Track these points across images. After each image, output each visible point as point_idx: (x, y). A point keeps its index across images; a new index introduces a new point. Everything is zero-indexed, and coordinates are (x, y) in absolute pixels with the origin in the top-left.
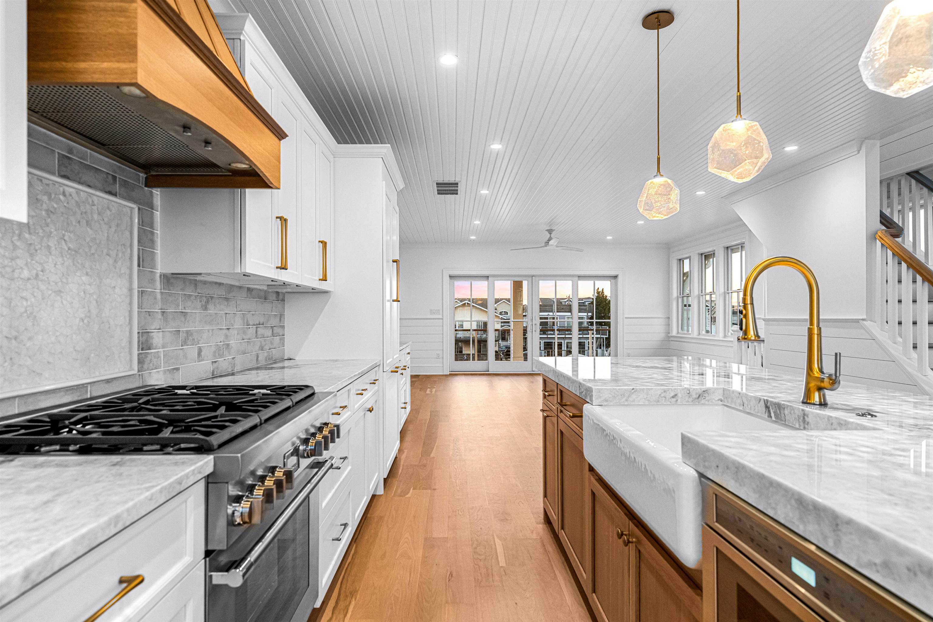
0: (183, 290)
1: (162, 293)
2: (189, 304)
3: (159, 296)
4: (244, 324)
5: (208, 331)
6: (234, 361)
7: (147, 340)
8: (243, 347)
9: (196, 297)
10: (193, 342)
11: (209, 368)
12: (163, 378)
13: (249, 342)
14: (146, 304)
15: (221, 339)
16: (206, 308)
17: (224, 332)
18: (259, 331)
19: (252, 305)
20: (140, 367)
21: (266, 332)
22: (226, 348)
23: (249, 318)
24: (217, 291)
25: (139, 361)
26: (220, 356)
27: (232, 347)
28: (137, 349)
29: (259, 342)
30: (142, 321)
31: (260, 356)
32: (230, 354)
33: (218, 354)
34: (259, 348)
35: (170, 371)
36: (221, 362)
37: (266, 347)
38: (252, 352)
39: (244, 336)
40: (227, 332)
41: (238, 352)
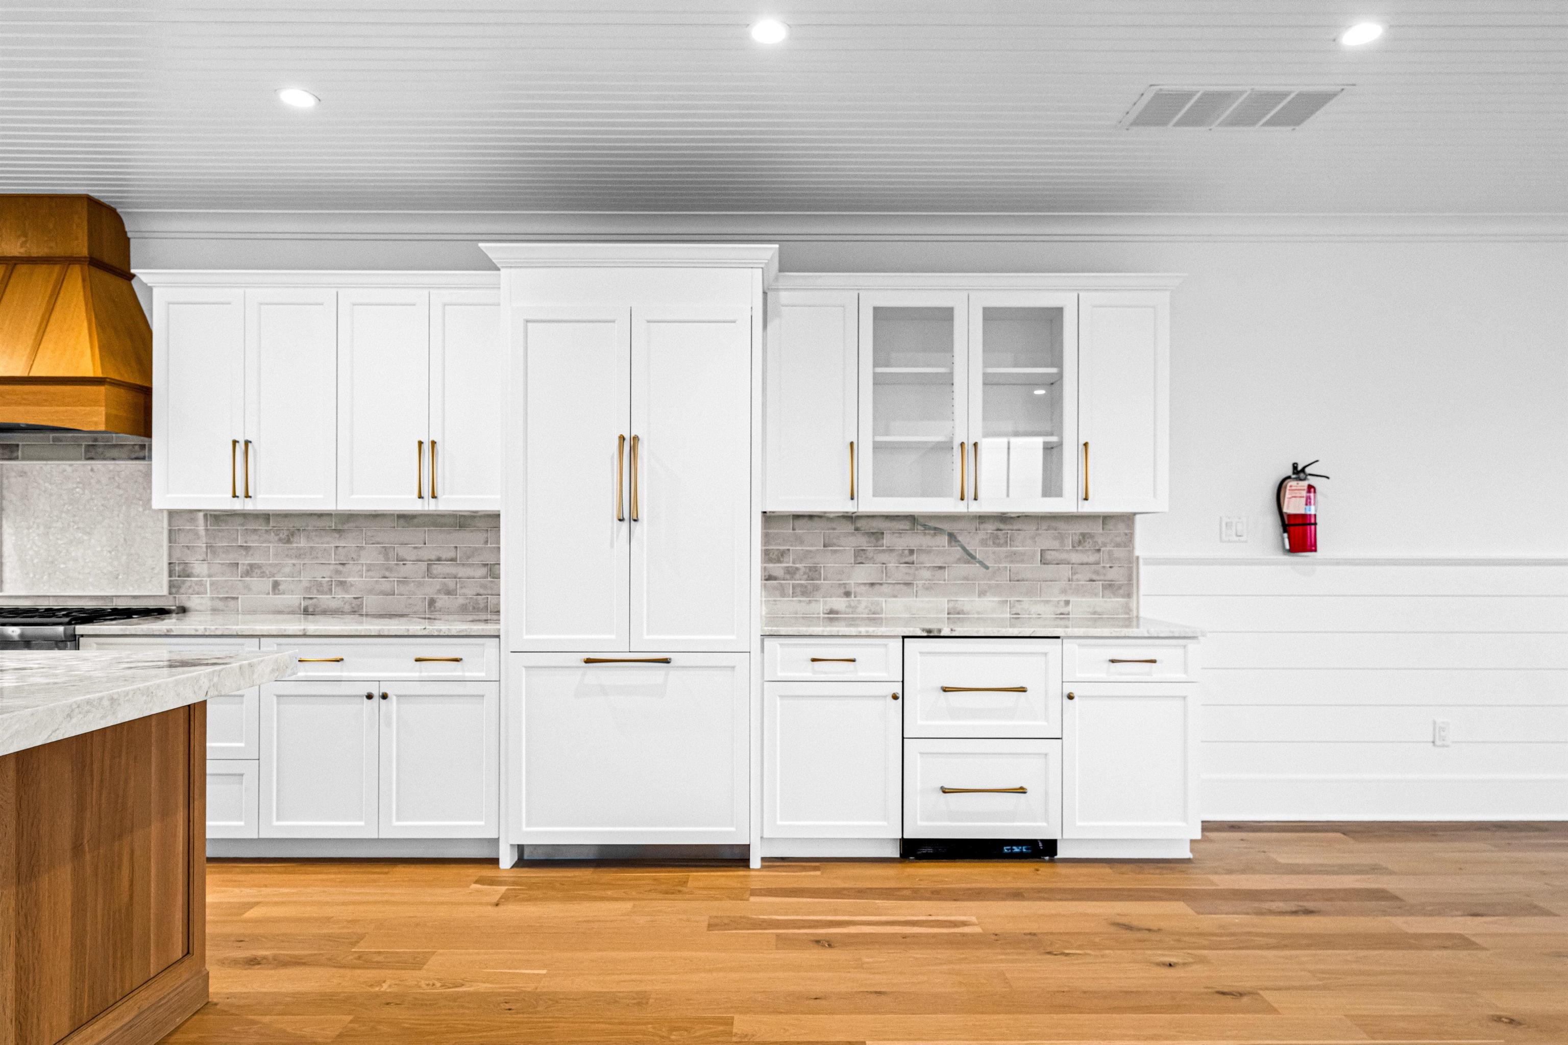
0: (242, 525)
1: (207, 530)
2: (256, 537)
3: (202, 533)
4: (387, 559)
5: (294, 565)
6: (358, 602)
7: (184, 570)
8: (386, 586)
9: (267, 531)
10: (263, 574)
11: (297, 603)
12: (209, 603)
13: (404, 581)
14: (183, 540)
15: (323, 574)
16: (288, 541)
17: (332, 567)
18: (437, 569)
19: (414, 535)
20: (174, 590)
21: (462, 572)
22: (336, 585)
23: (403, 552)
24: (314, 523)
25: (171, 585)
26: (322, 593)
27: (352, 585)
28: (170, 576)
29: (437, 583)
30: (177, 554)
31: (443, 601)
32: (347, 591)
33: (318, 591)
34: (439, 592)
35: (221, 599)
36: (325, 600)
37: (464, 591)
38: (414, 594)
39: (387, 574)
40: (340, 568)
41: (371, 592)
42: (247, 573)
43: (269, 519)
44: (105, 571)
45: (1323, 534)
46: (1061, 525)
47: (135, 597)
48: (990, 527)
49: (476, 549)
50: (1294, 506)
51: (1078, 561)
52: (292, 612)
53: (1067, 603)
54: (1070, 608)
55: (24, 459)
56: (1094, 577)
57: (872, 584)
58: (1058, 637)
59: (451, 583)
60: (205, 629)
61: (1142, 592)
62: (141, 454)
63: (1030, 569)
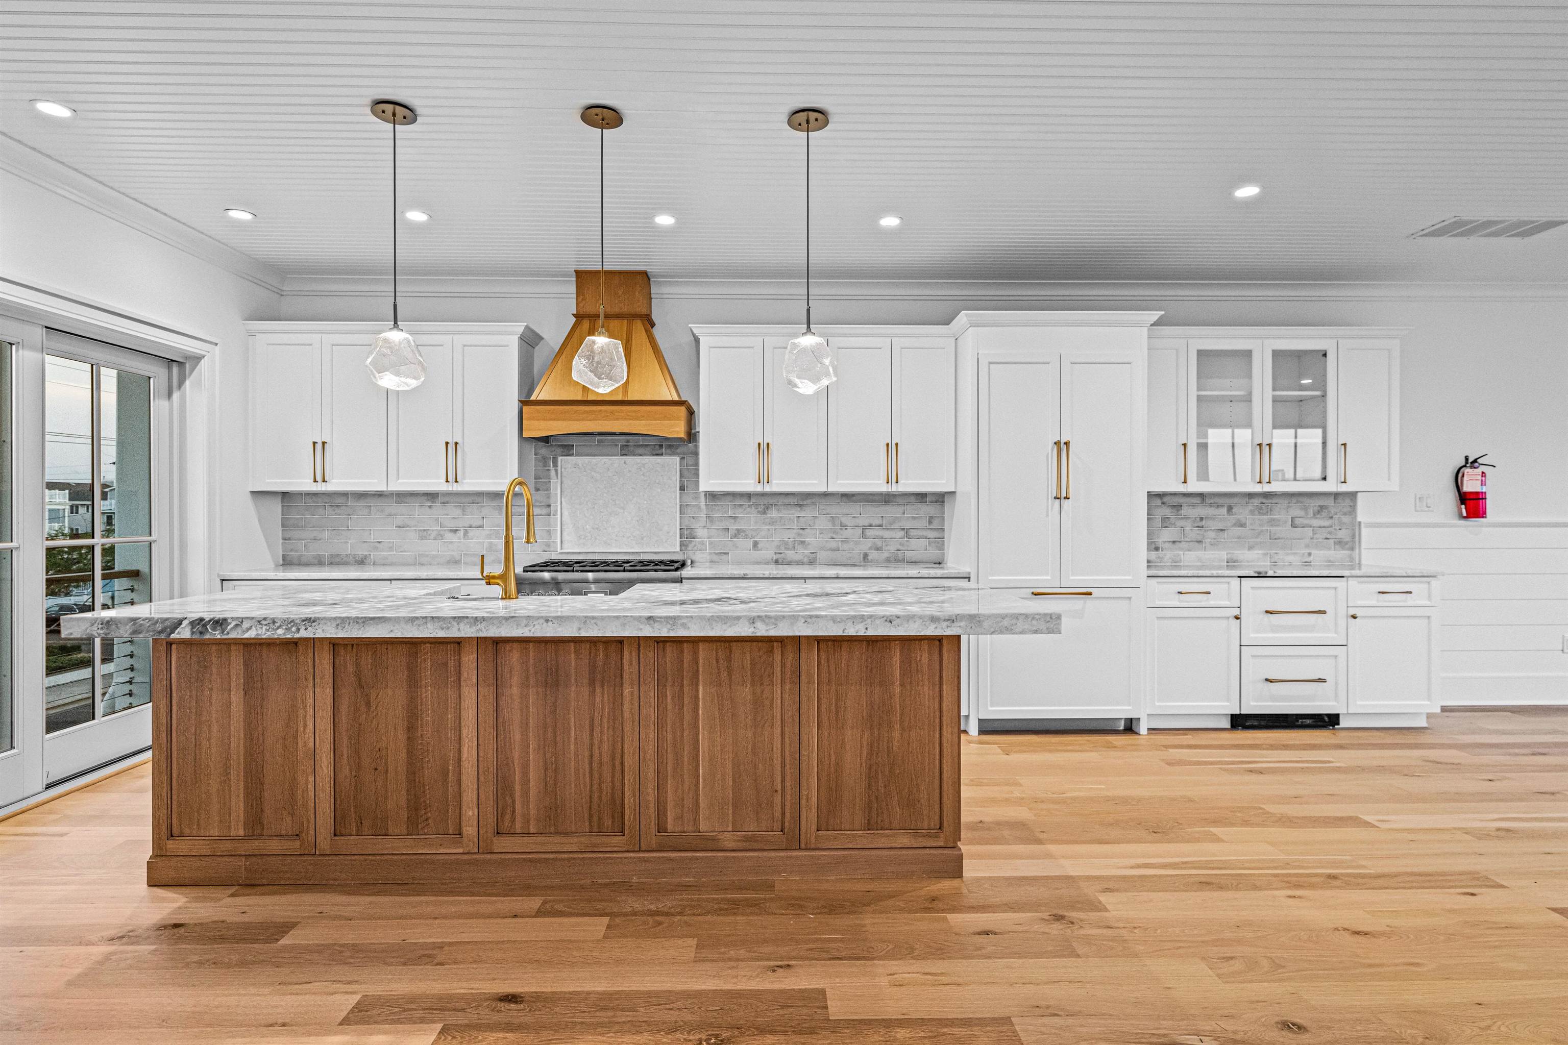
0: (730, 502)
1: (706, 505)
2: (740, 510)
3: (703, 507)
4: (834, 525)
5: (769, 530)
6: (813, 555)
7: (691, 533)
8: (833, 544)
9: (749, 506)
10: (746, 537)
11: (771, 557)
12: (708, 558)
13: (845, 541)
14: (690, 512)
15: (789, 536)
16: (764, 513)
17: (795, 531)
18: (869, 532)
19: (854, 508)
20: (683, 548)
21: (887, 534)
22: (798, 544)
23: (845, 520)
24: (782, 500)
25: (682, 544)
26: (788, 549)
27: (809, 544)
28: (681, 538)
29: (869, 543)
30: (686, 522)
31: (873, 555)
32: (805, 549)
33: (785, 548)
34: (870, 548)
35: (716, 554)
36: (790, 555)
37: (888, 548)
38: (853, 550)
39: (834, 536)
40: (801, 531)
41: (822, 548)
42: (735, 536)
43: (750, 497)
44: (634, 534)
45: (1490, 505)
46: (1307, 501)
47: (655, 553)
48: (1256, 501)
49: (897, 518)
50: (1469, 486)
51: (1318, 525)
52: (767, 563)
53: (1310, 554)
54: (1311, 558)
55: (577, 455)
56: (1328, 536)
57: (1174, 542)
58: (1343, 577)
59: (879, 542)
60: (770, 574)
61: (1363, 545)
62: (660, 452)
63: (1284, 530)
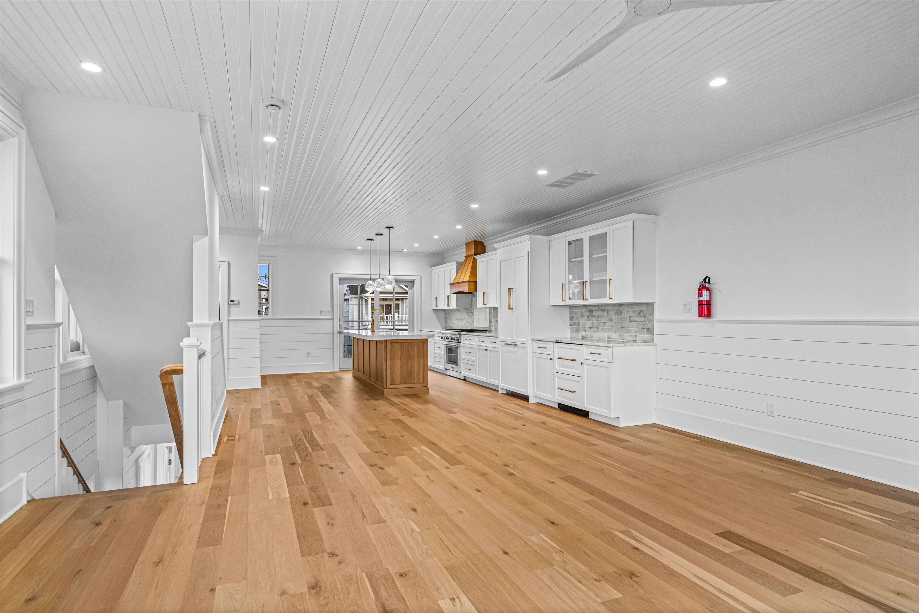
7: (491, 321)
25: (490, 325)
46: (634, 307)
48: (616, 308)
51: (639, 321)
54: (637, 338)
56: (644, 327)
57: (590, 328)
58: (583, 345)
63: (626, 323)
